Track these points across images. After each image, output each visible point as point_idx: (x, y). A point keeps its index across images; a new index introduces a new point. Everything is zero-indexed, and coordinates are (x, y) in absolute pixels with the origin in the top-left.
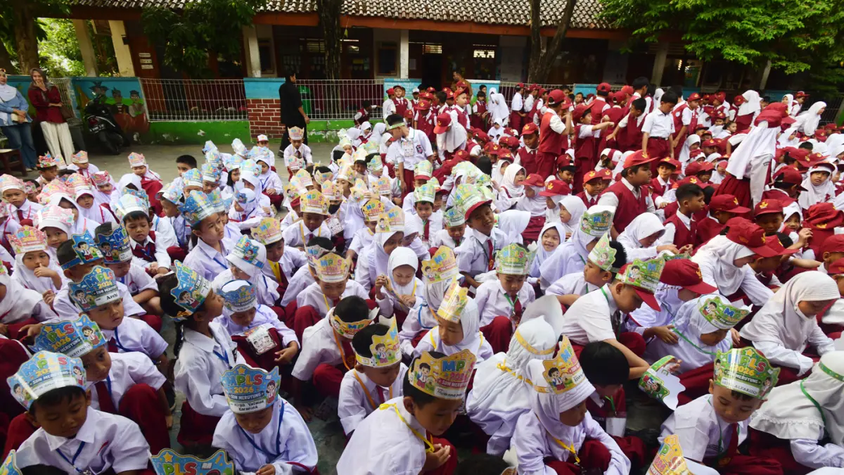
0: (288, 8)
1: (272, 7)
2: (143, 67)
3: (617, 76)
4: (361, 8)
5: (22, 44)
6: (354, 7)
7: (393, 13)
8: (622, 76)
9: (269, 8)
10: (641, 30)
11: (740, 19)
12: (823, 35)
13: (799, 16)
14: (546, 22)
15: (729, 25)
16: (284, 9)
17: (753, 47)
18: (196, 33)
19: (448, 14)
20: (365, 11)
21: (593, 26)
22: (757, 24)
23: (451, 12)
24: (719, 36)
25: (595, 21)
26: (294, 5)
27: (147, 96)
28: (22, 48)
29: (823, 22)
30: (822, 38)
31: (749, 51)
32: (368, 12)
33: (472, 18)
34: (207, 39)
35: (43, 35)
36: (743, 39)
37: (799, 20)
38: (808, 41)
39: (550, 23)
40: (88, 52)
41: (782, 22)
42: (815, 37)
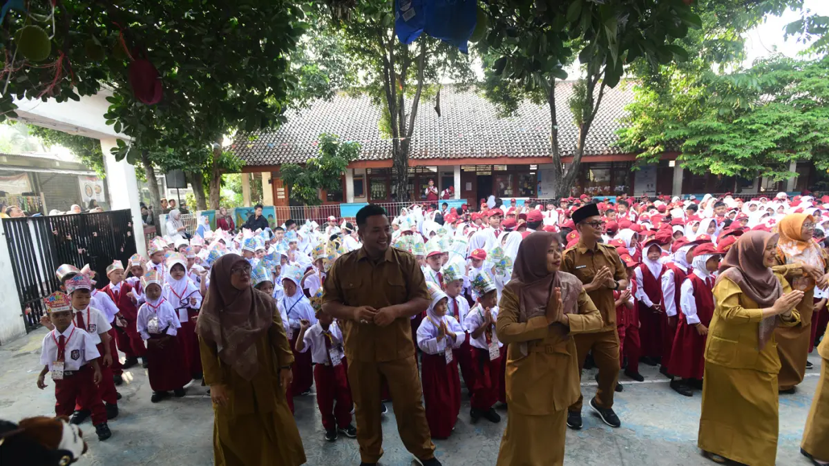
0: (373, 157)
1: (362, 157)
2: (279, 197)
3: (648, 186)
4: (423, 153)
5: (212, 191)
6: (419, 153)
7: (446, 155)
8: (652, 185)
9: (360, 158)
10: (641, 155)
11: (722, 142)
12: (800, 151)
13: (770, 139)
14: (567, 152)
15: (714, 147)
16: (370, 158)
17: (737, 162)
18: (311, 178)
19: (488, 153)
20: (426, 155)
21: (607, 152)
22: (736, 146)
23: (490, 151)
24: (707, 155)
25: (610, 149)
26: (377, 155)
27: (278, 218)
28: (212, 193)
29: (797, 141)
30: (800, 153)
31: (734, 167)
32: (428, 156)
33: (506, 154)
34: (318, 182)
35: (223, 183)
36: (726, 157)
37: (771, 141)
38: (788, 156)
39: (569, 153)
40: (247, 192)
41: (755, 144)
42: (795, 152)
